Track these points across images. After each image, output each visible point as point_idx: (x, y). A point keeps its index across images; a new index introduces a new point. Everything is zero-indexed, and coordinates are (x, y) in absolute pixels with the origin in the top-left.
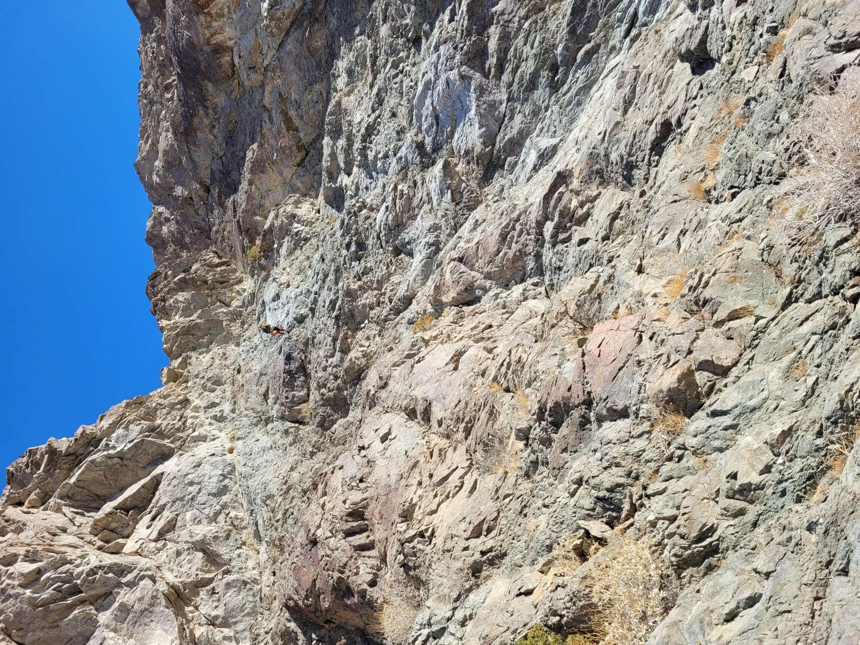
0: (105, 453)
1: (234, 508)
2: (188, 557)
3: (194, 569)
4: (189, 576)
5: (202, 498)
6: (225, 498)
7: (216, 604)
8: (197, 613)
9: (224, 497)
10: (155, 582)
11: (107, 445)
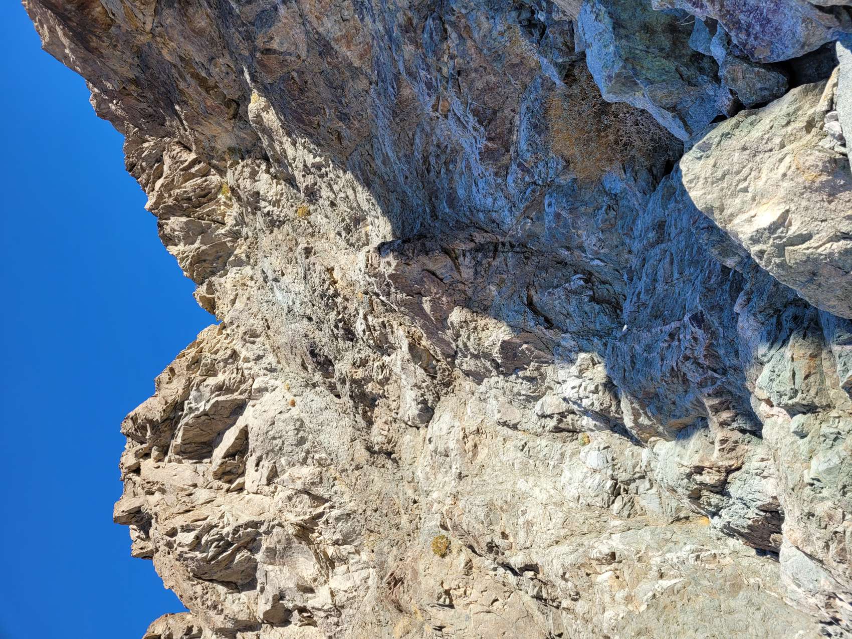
0: (193, 415)
1: (316, 452)
2: (298, 499)
3: (306, 508)
4: (305, 514)
5: (287, 448)
6: (307, 446)
7: (333, 530)
8: (321, 538)
9: (304, 446)
10: (283, 527)
11: (190, 408)
